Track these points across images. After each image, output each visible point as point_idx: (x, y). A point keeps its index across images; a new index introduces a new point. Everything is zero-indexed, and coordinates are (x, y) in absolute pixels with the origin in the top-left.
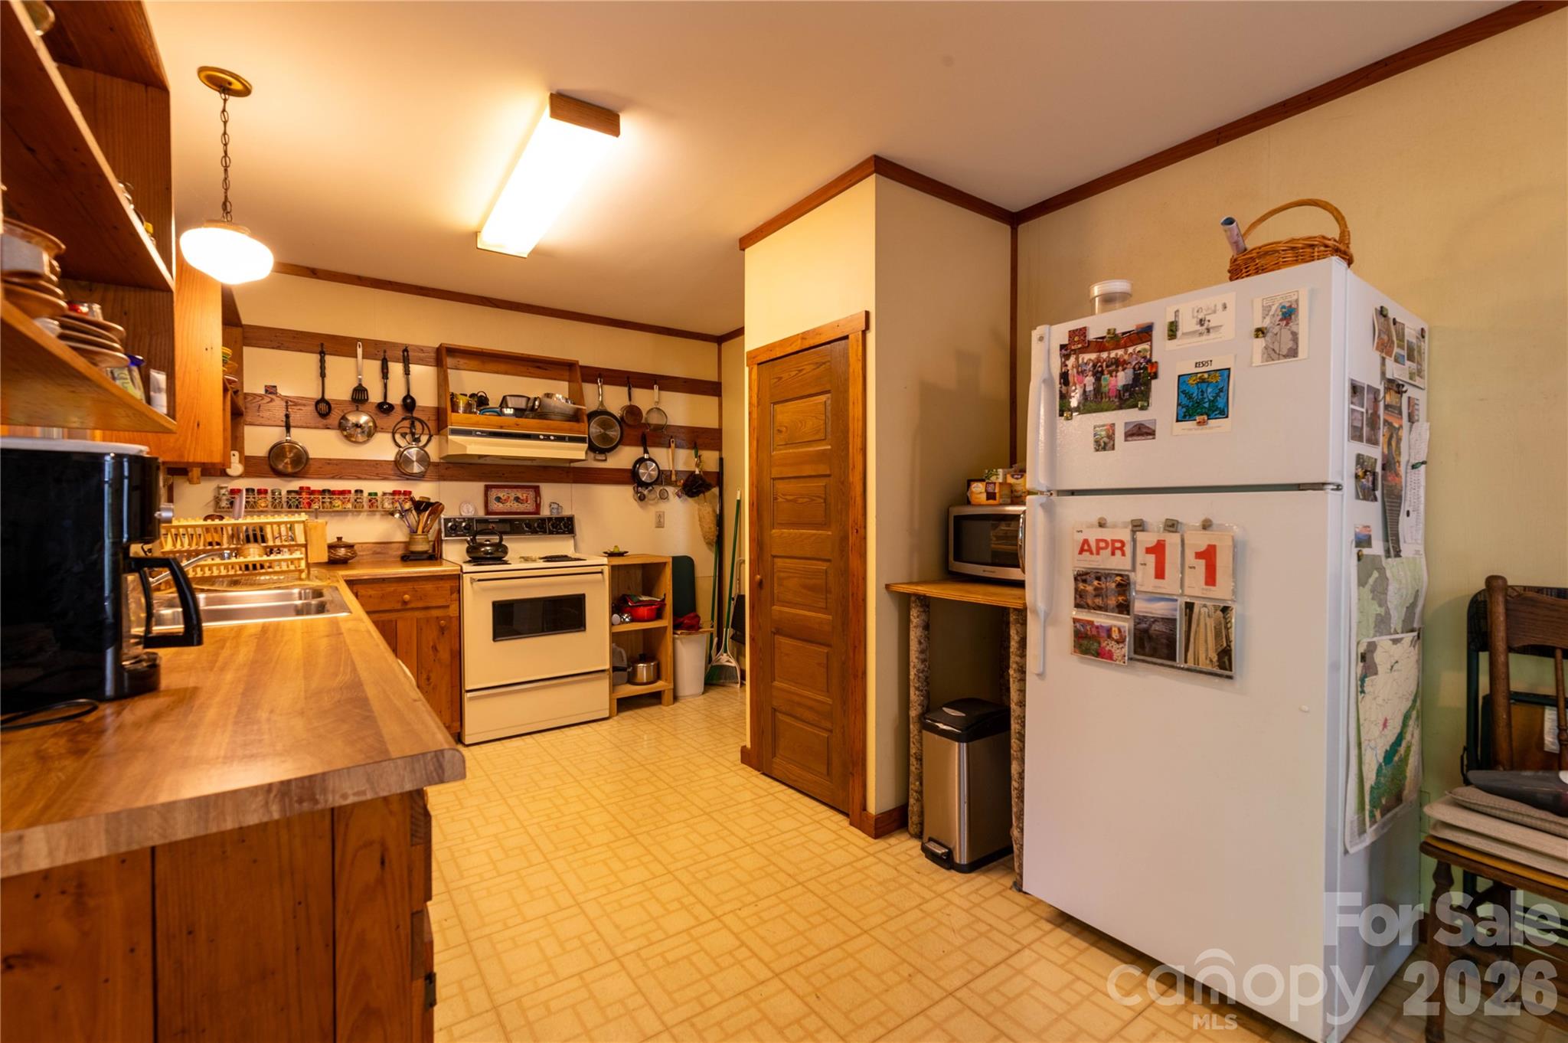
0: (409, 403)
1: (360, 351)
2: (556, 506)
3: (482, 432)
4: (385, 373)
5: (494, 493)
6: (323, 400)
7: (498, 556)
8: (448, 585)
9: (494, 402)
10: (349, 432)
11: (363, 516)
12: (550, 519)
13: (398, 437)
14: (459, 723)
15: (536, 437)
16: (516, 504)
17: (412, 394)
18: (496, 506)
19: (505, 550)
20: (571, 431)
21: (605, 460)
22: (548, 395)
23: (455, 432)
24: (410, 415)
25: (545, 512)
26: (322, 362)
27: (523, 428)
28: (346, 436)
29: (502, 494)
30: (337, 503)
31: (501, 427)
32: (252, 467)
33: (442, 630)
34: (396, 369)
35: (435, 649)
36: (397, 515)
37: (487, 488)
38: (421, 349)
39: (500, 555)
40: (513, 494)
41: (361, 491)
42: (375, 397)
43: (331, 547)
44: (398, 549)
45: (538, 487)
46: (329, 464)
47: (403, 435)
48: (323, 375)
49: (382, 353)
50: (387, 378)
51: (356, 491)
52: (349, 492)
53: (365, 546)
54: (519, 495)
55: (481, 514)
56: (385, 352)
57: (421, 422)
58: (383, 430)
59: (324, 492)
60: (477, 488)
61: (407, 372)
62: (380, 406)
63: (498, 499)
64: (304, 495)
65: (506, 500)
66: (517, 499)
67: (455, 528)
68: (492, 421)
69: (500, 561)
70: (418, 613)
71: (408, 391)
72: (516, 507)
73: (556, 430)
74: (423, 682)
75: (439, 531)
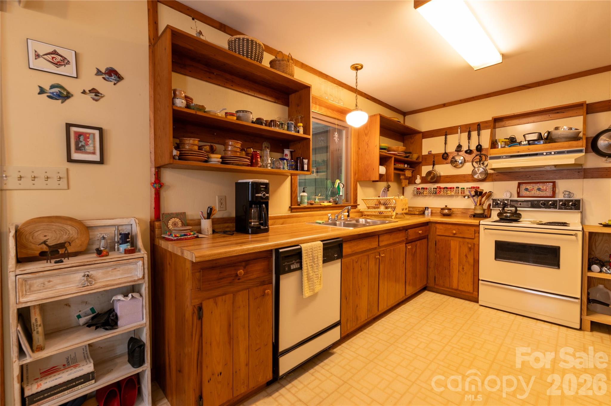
0: (479, 148)
1: (459, 130)
2: (567, 193)
3: (506, 156)
4: (469, 137)
5: (523, 187)
6: (446, 153)
8: (473, 229)
9: (518, 139)
10: (455, 164)
11: (459, 197)
12: (560, 201)
13: (474, 164)
15: (542, 154)
16: (538, 192)
17: (480, 144)
18: (524, 193)
19: (519, 216)
20: (569, 147)
22: (557, 128)
23: (491, 158)
24: (479, 153)
25: (560, 197)
26: (446, 138)
27: (532, 151)
28: (455, 166)
29: (529, 187)
30: (449, 192)
31: (519, 152)
32: (424, 180)
34: (474, 134)
35: (466, 256)
36: (466, 197)
37: (519, 184)
38: (486, 122)
39: (517, 218)
40: (536, 186)
41: (458, 188)
42: (465, 148)
43: (442, 209)
44: (472, 212)
45: (555, 182)
46: (447, 177)
47: (477, 162)
48: (445, 143)
49: (468, 129)
50: (470, 139)
51: (456, 187)
52: (454, 188)
53: (459, 210)
54: (541, 187)
55: (515, 197)
56: (470, 128)
57: (485, 155)
58: (468, 161)
59: (444, 188)
60: (514, 184)
61: (479, 135)
62: (466, 152)
63: (527, 189)
64: (438, 189)
65: (532, 190)
66: (539, 189)
67: (496, 203)
68: (514, 150)
69: (516, 221)
70: (460, 239)
71: (479, 143)
72: (538, 193)
73: (556, 148)
74: (461, 269)
75: (490, 205)
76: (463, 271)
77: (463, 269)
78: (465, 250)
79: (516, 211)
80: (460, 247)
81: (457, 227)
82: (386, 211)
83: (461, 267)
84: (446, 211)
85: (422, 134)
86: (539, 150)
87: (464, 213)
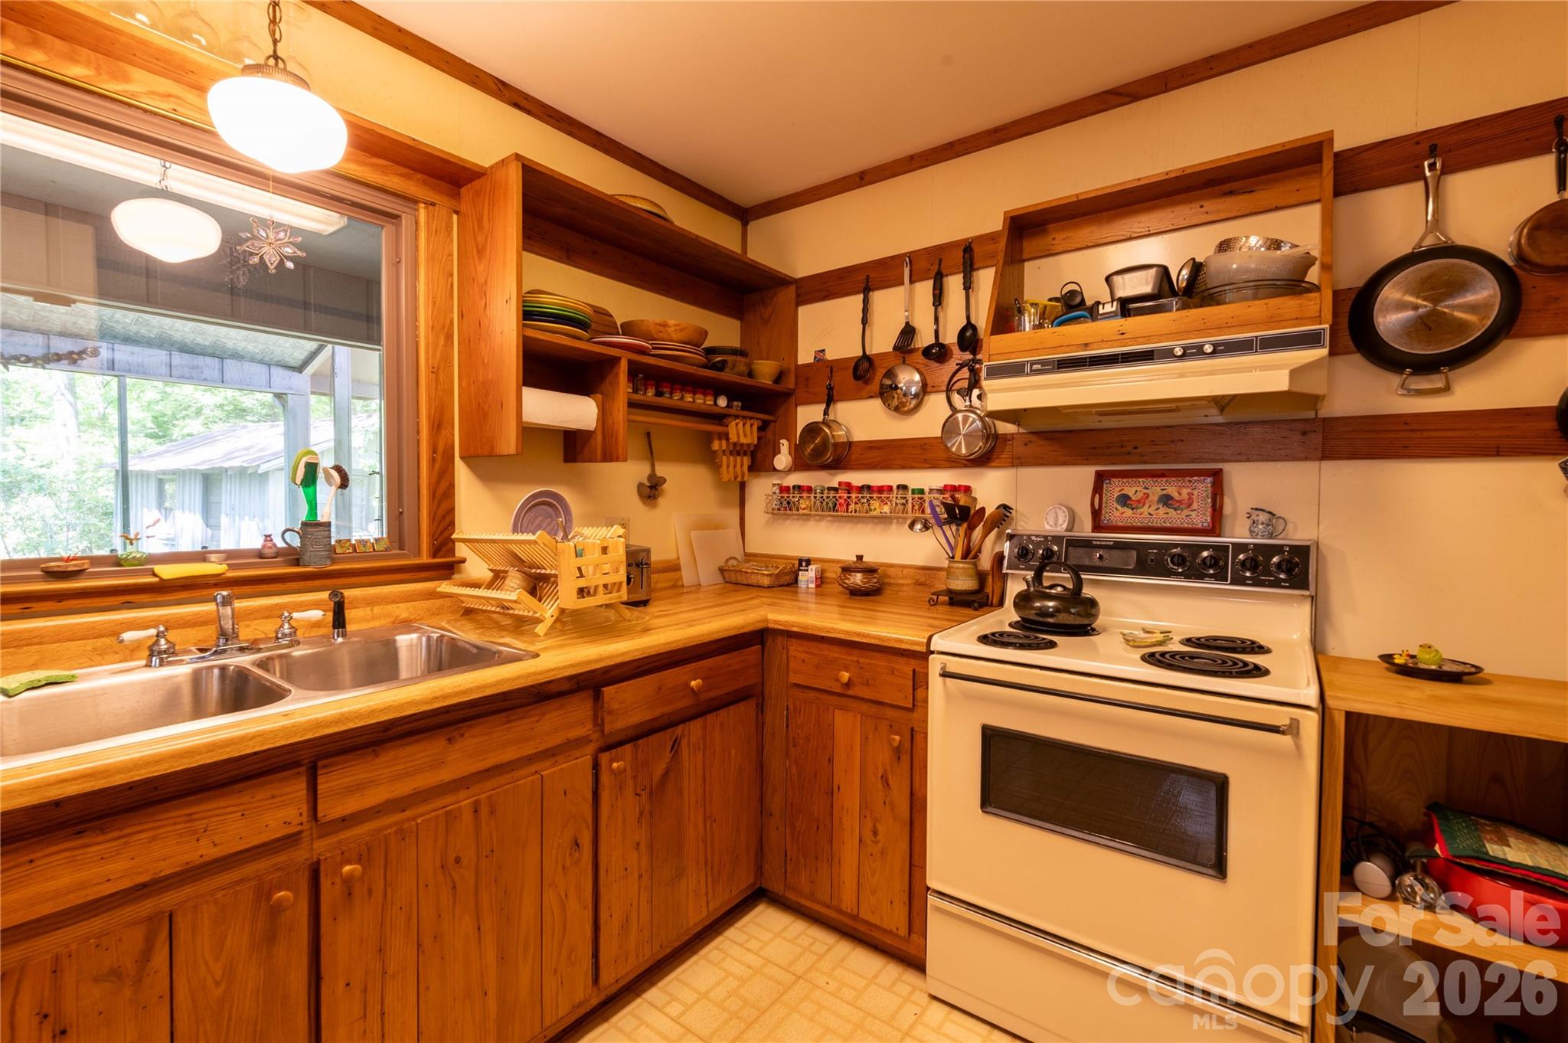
0: (969, 338)
1: (908, 272)
2: (1263, 518)
3: (1042, 363)
4: (938, 298)
5: (1114, 489)
6: (866, 357)
7: (1080, 616)
8: (906, 667)
10: (901, 405)
12: (1240, 548)
13: (954, 397)
15: (1167, 355)
16: (1163, 510)
17: (973, 322)
18: (1117, 514)
19: (1096, 610)
20: (1272, 321)
21: (1447, 389)
22: (1224, 246)
23: (992, 373)
24: (968, 356)
25: (1238, 532)
26: (866, 303)
27: (1134, 340)
28: (897, 409)
29: (1133, 489)
30: (875, 504)
31: (1086, 346)
32: (802, 458)
34: (954, 283)
35: (886, 783)
37: (1100, 478)
38: (989, 240)
39: (1082, 621)
40: (1156, 489)
41: (905, 487)
42: (925, 338)
43: (847, 570)
45: (1221, 471)
46: (871, 448)
47: (961, 392)
48: (865, 323)
49: (935, 265)
50: (940, 304)
51: (898, 487)
52: (890, 488)
53: (906, 571)
54: (1172, 491)
55: (1085, 529)
56: (940, 261)
58: (935, 389)
59: (861, 489)
60: (1082, 478)
61: (968, 287)
62: (927, 352)
63: (1124, 500)
64: (841, 493)
65: (1141, 502)
66: (1166, 500)
67: (1025, 554)
69: (1084, 630)
70: (864, 707)
71: (968, 318)
72: (1163, 516)
73: (1220, 328)
74: (868, 836)
75: (999, 558)
76: (876, 843)
77: (875, 833)
78: (882, 756)
79: (1079, 583)
80: (865, 739)
81: (853, 657)
83: (869, 824)
84: (858, 578)
85: (797, 288)
86: (1160, 337)
87: (921, 584)
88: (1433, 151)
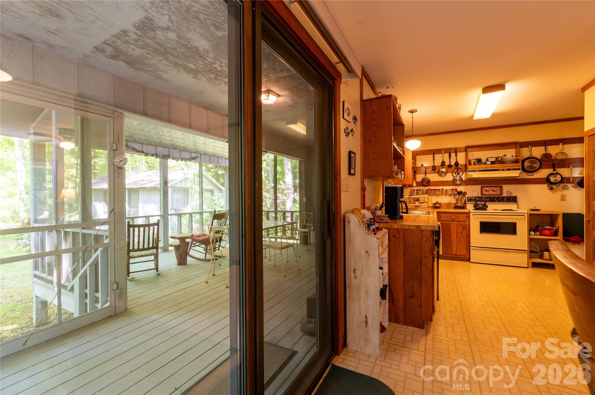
0: (457, 164)
1: (443, 152)
2: (509, 192)
3: (479, 170)
4: (450, 157)
5: (484, 189)
6: (434, 166)
7: (484, 208)
8: (465, 215)
9: (484, 160)
10: (440, 173)
11: (444, 196)
12: (506, 197)
13: (453, 174)
14: (469, 255)
15: (499, 170)
16: (493, 192)
17: (457, 161)
18: (485, 193)
19: (487, 207)
20: (514, 166)
21: (533, 175)
22: (505, 155)
23: (469, 171)
24: (457, 167)
25: (505, 195)
26: (434, 156)
27: (494, 167)
28: (440, 175)
29: (487, 189)
30: (437, 192)
31: (486, 168)
32: (419, 184)
33: (464, 228)
34: (453, 155)
35: (461, 233)
36: (452, 196)
37: (482, 187)
38: (461, 148)
39: (485, 208)
40: (492, 189)
41: (443, 189)
42: (447, 163)
43: (435, 204)
44: (453, 205)
45: (502, 186)
46: (435, 182)
47: (455, 173)
48: (434, 160)
49: (449, 151)
51: (442, 189)
52: (440, 189)
53: (444, 204)
54: (494, 189)
55: (480, 195)
57: (460, 169)
58: (449, 172)
59: (434, 190)
60: (479, 187)
61: (456, 155)
62: (448, 166)
63: (486, 191)
64: (429, 191)
65: (489, 191)
66: (493, 190)
67: (470, 200)
68: (482, 167)
69: (485, 209)
70: (457, 222)
71: (457, 160)
72: (493, 193)
73: (507, 167)
74: (458, 241)
75: (465, 200)
77: (460, 241)
78: (460, 229)
79: (485, 203)
80: (457, 227)
81: (454, 214)
82: (420, 205)
83: (458, 240)
84: (438, 205)
86: (497, 168)
87: (448, 206)
88: (530, 144)
